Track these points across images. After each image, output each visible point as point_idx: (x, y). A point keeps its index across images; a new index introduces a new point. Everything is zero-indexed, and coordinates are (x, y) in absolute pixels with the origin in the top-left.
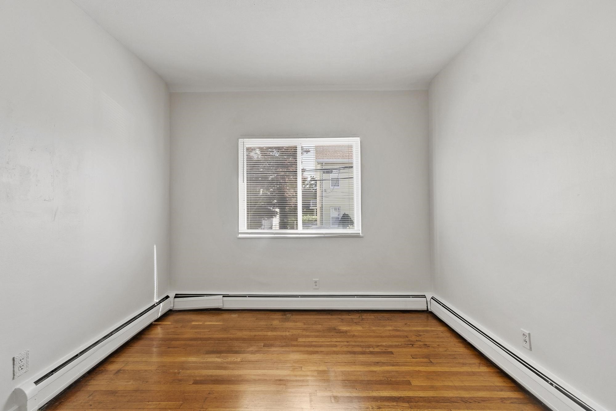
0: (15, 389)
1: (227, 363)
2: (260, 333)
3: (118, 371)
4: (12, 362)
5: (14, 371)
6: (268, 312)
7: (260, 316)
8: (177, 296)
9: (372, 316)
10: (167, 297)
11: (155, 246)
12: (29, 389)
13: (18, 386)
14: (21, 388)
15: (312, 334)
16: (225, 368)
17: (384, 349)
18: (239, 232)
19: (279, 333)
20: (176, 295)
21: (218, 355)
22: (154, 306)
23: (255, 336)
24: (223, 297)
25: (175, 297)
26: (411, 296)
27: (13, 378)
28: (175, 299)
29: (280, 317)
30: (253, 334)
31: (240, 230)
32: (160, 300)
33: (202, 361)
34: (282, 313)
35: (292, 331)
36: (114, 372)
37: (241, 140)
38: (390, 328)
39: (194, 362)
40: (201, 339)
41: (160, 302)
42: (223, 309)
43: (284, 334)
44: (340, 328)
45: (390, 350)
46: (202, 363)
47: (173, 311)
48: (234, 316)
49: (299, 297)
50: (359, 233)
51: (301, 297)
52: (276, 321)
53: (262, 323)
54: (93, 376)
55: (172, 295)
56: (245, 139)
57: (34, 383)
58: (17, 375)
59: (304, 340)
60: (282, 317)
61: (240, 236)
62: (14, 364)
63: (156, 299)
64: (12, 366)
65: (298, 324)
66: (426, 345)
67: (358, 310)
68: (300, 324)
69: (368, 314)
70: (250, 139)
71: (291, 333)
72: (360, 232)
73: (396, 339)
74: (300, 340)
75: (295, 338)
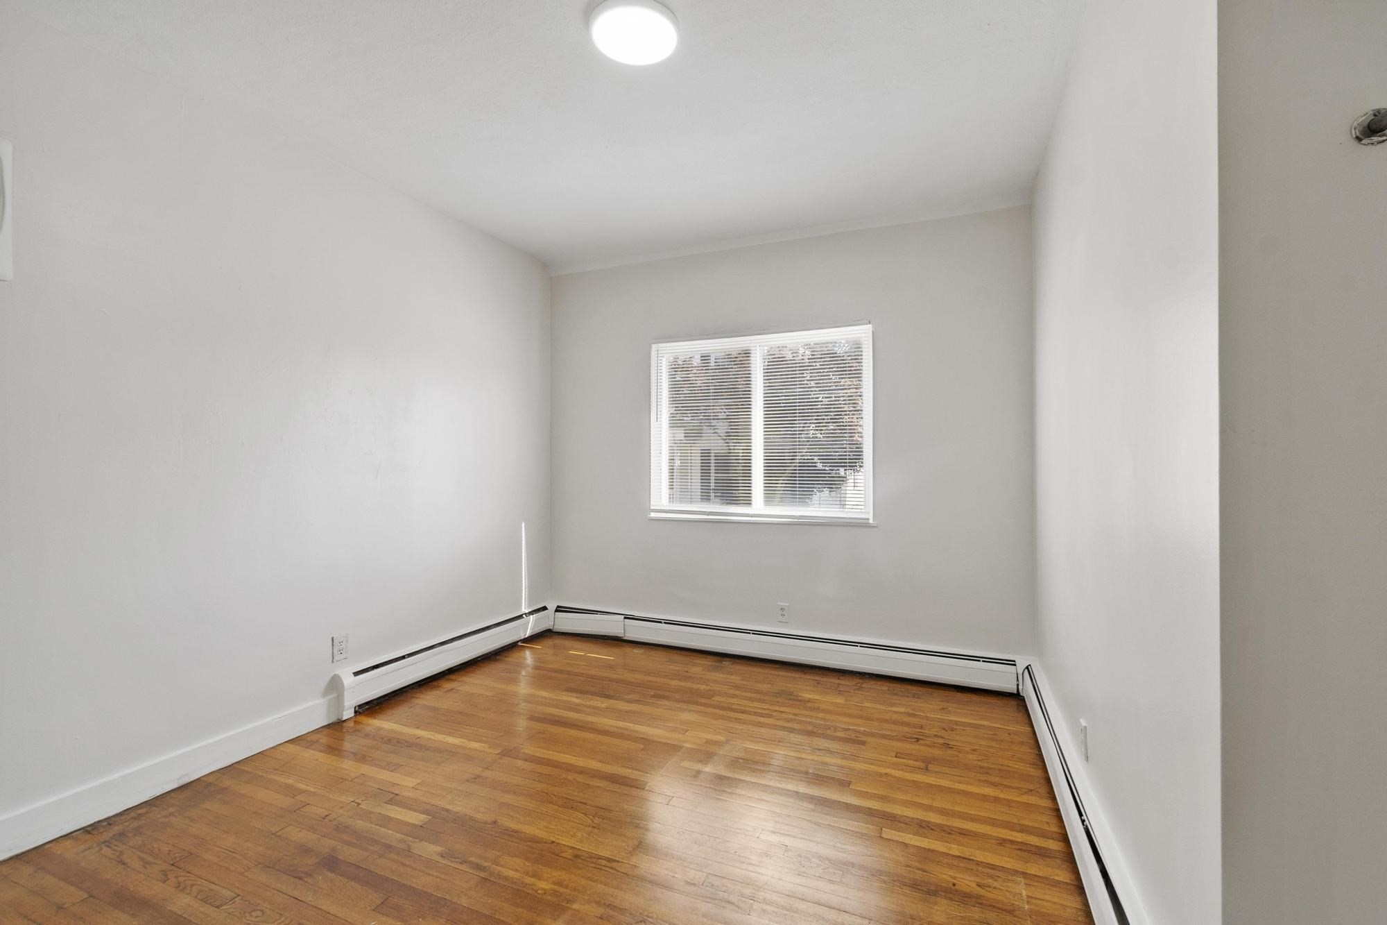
0: (335, 675)
1: (585, 706)
2: (659, 680)
3: (451, 690)
4: (331, 641)
5: (333, 653)
6: (695, 654)
7: (676, 657)
8: (559, 609)
9: (884, 686)
10: (545, 608)
11: (523, 525)
12: (348, 680)
13: (337, 673)
14: (340, 675)
15: (744, 694)
16: (578, 711)
17: (853, 736)
18: (652, 508)
19: (689, 685)
20: (558, 607)
21: (579, 695)
22: (520, 617)
23: (649, 681)
24: (625, 618)
25: (557, 611)
26: (981, 659)
27: (333, 662)
28: (557, 613)
29: (709, 663)
30: (648, 678)
31: (653, 506)
32: (530, 610)
33: (555, 697)
34: (719, 658)
35: (713, 685)
36: (446, 689)
37: (654, 347)
38: (902, 710)
39: (542, 697)
40: (569, 673)
41: (531, 613)
42: (625, 638)
43: (696, 686)
44: (800, 694)
45: (864, 739)
46: (553, 700)
47: (553, 632)
48: (638, 651)
49: (749, 633)
50: (868, 519)
51: (753, 634)
52: (698, 668)
53: (674, 668)
54: (422, 689)
55: (552, 607)
56: (660, 345)
57: (354, 673)
58: (336, 658)
59: (722, 699)
60: (714, 663)
61: (653, 515)
62: (333, 645)
63: (525, 608)
64: (331, 647)
65: (733, 677)
66: (948, 744)
67: (865, 673)
68: (735, 679)
69: (879, 683)
70: (668, 344)
71: (708, 688)
72: (871, 516)
73: (893, 727)
74: (717, 698)
75: (710, 695)
